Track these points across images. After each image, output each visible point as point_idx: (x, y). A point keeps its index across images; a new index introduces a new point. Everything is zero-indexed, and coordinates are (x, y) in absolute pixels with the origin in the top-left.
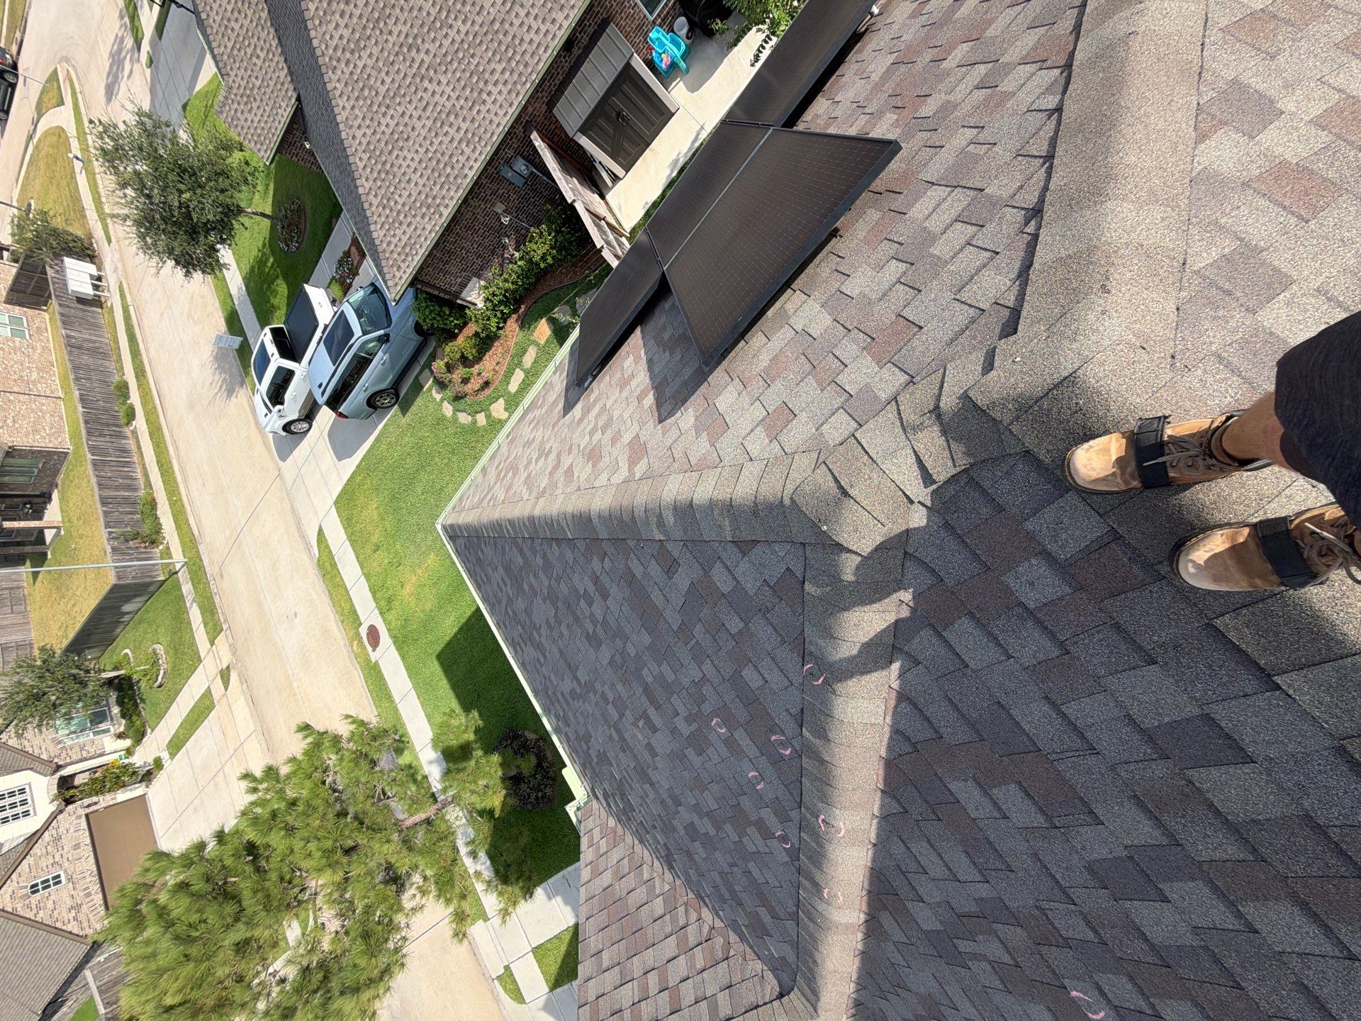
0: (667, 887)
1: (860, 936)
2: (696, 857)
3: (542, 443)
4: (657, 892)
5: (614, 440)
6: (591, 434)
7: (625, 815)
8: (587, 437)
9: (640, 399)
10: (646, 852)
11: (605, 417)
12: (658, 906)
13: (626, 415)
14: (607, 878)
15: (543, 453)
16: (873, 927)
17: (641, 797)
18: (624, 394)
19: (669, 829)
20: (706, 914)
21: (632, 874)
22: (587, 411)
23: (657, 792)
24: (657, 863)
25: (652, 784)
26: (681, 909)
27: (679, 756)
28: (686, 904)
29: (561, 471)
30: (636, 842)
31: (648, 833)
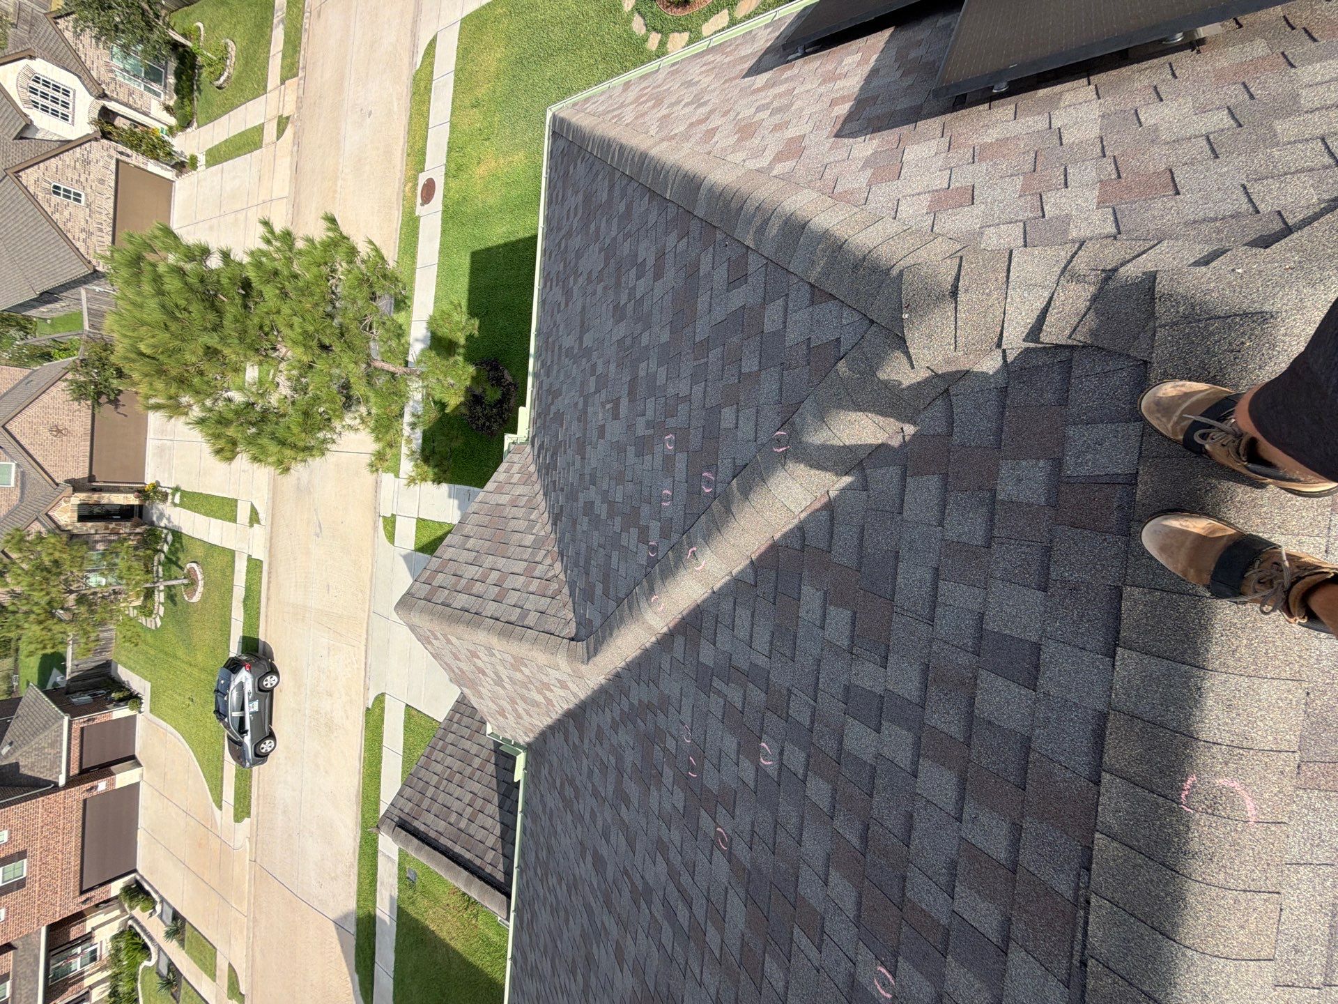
0: (543, 533)
1: (653, 639)
2: (578, 527)
3: (703, 91)
4: (534, 531)
5: (777, 128)
6: (758, 110)
7: (546, 470)
8: (753, 110)
9: (833, 103)
10: (543, 504)
11: (784, 101)
12: (529, 540)
13: (807, 112)
14: (504, 499)
15: (698, 101)
16: (666, 641)
17: (568, 463)
18: (822, 89)
19: (572, 496)
20: (558, 567)
21: (524, 510)
22: (769, 85)
23: (583, 466)
24: (546, 515)
25: (583, 458)
26: (543, 552)
27: (620, 449)
28: (548, 551)
29: (703, 128)
30: (541, 492)
31: (555, 491)
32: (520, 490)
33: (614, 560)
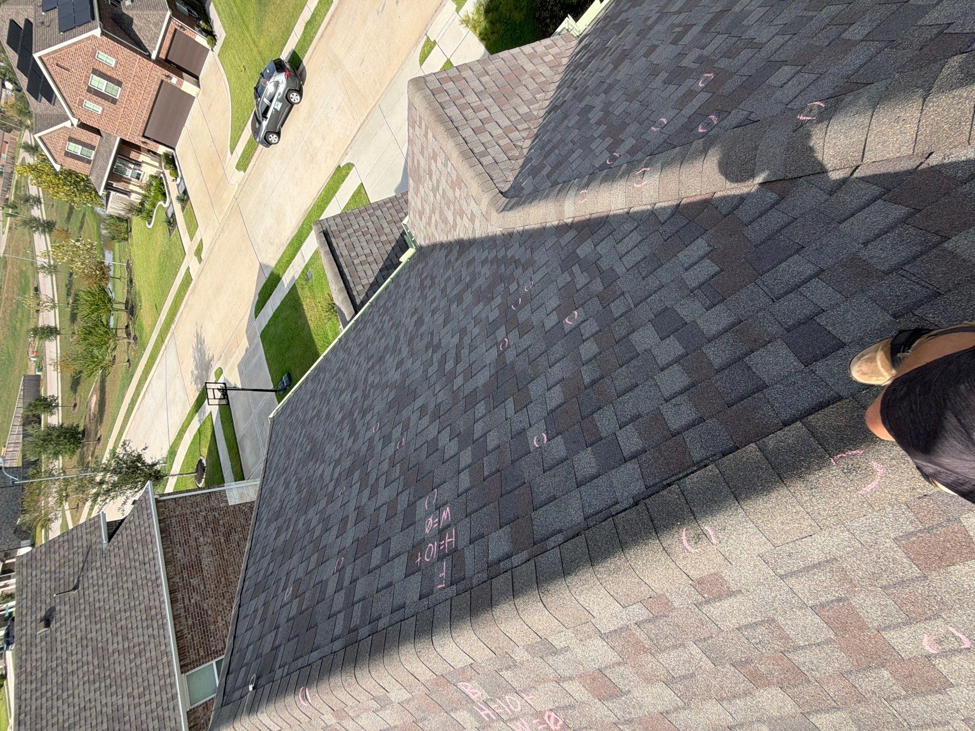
0: (535, 113)
1: (555, 223)
2: (566, 122)
4: (531, 107)
7: (575, 66)
10: (552, 93)
12: (524, 109)
16: (562, 229)
17: (598, 69)
19: (579, 98)
20: (528, 143)
21: (536, 86)
23: (609, 76)
24: (547, 103)
25: (615, 68)
26: (525, 126)
27: (654, 71)
28: (529, 128)
30: (557, 84)
31: (568, 87)
32: (544, 69)
33: (575, 155)
